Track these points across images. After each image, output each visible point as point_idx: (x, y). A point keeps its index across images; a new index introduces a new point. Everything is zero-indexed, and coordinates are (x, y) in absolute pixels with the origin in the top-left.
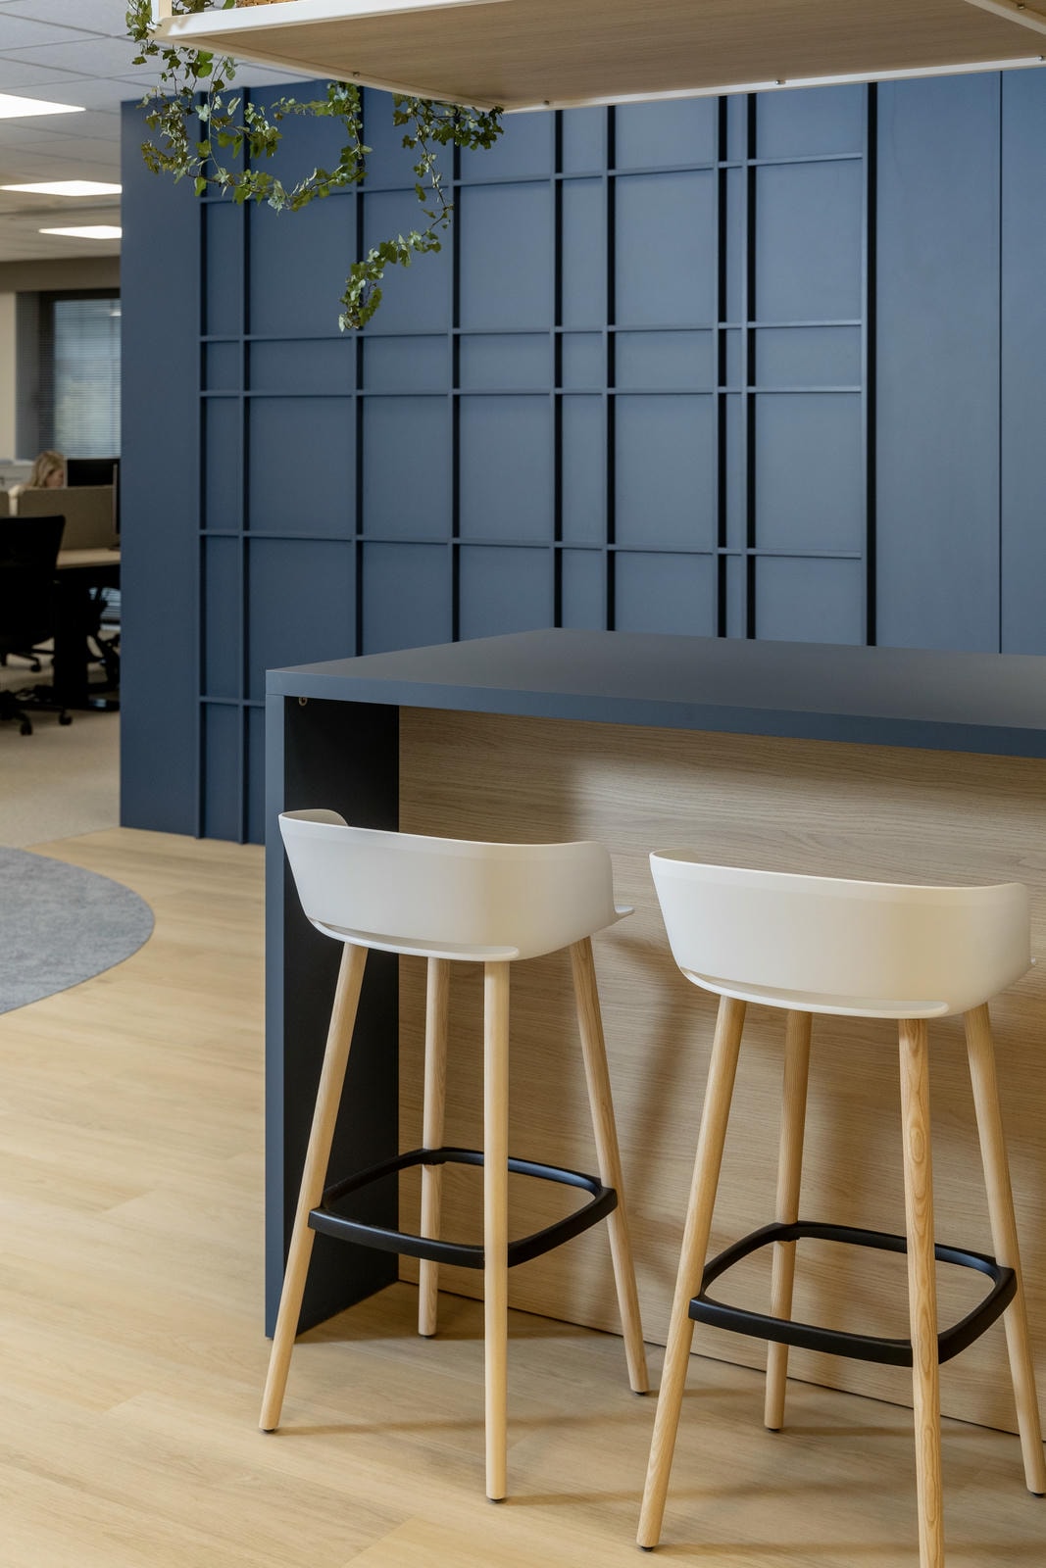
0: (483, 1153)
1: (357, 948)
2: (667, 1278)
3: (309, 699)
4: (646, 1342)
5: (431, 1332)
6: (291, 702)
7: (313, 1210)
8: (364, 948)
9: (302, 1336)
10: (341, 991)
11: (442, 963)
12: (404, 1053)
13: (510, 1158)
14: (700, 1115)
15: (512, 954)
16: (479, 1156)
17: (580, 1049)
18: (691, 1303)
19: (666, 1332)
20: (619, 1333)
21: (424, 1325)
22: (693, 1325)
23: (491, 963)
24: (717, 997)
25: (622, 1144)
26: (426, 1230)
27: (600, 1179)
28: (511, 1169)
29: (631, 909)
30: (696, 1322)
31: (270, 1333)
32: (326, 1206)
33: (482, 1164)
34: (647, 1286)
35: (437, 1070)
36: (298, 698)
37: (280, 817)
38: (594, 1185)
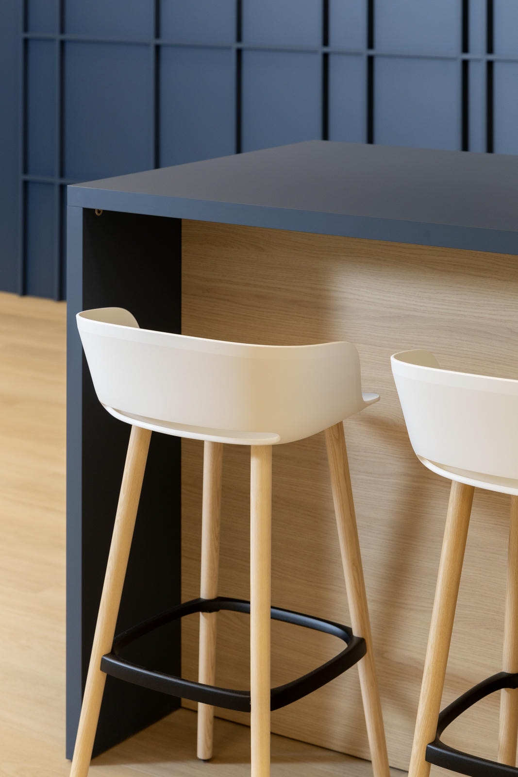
0: (249, 603)
1: (143, 431)
2: (410, 712)
3: (104, 211)
4: (390, 767)
5: (208, 757)
6: (88, 213)
7: (105, 656)
8: (148, 430)
9: (97, 759)
10: (129, 467)
11: (216, 445)
12: (185, 511)
13: (272, 607)
14: (437, 571)
15: (274, 439)
16: (246, 605)
17: (334, 512)
18: (427, 748)
19: (408, 759)
20: (369, 759)
21: (202, 749)
22: (429, 767)
23: (257, 447)
24: (449, 482)
25: (370, 594)
26: (203, 678)
27: (351, 629)
28: (273, 617)
29: (376, 397)
30: (432, 765)
31: (70, 755)
32: (116, 652)
33: (249, 612)
34: (392, 719)
35: (212, 531)
36: (94, 210)
37: (78, 316)
38: (346, 633)
